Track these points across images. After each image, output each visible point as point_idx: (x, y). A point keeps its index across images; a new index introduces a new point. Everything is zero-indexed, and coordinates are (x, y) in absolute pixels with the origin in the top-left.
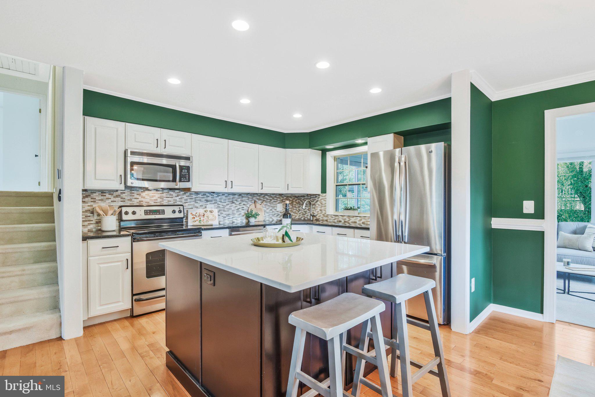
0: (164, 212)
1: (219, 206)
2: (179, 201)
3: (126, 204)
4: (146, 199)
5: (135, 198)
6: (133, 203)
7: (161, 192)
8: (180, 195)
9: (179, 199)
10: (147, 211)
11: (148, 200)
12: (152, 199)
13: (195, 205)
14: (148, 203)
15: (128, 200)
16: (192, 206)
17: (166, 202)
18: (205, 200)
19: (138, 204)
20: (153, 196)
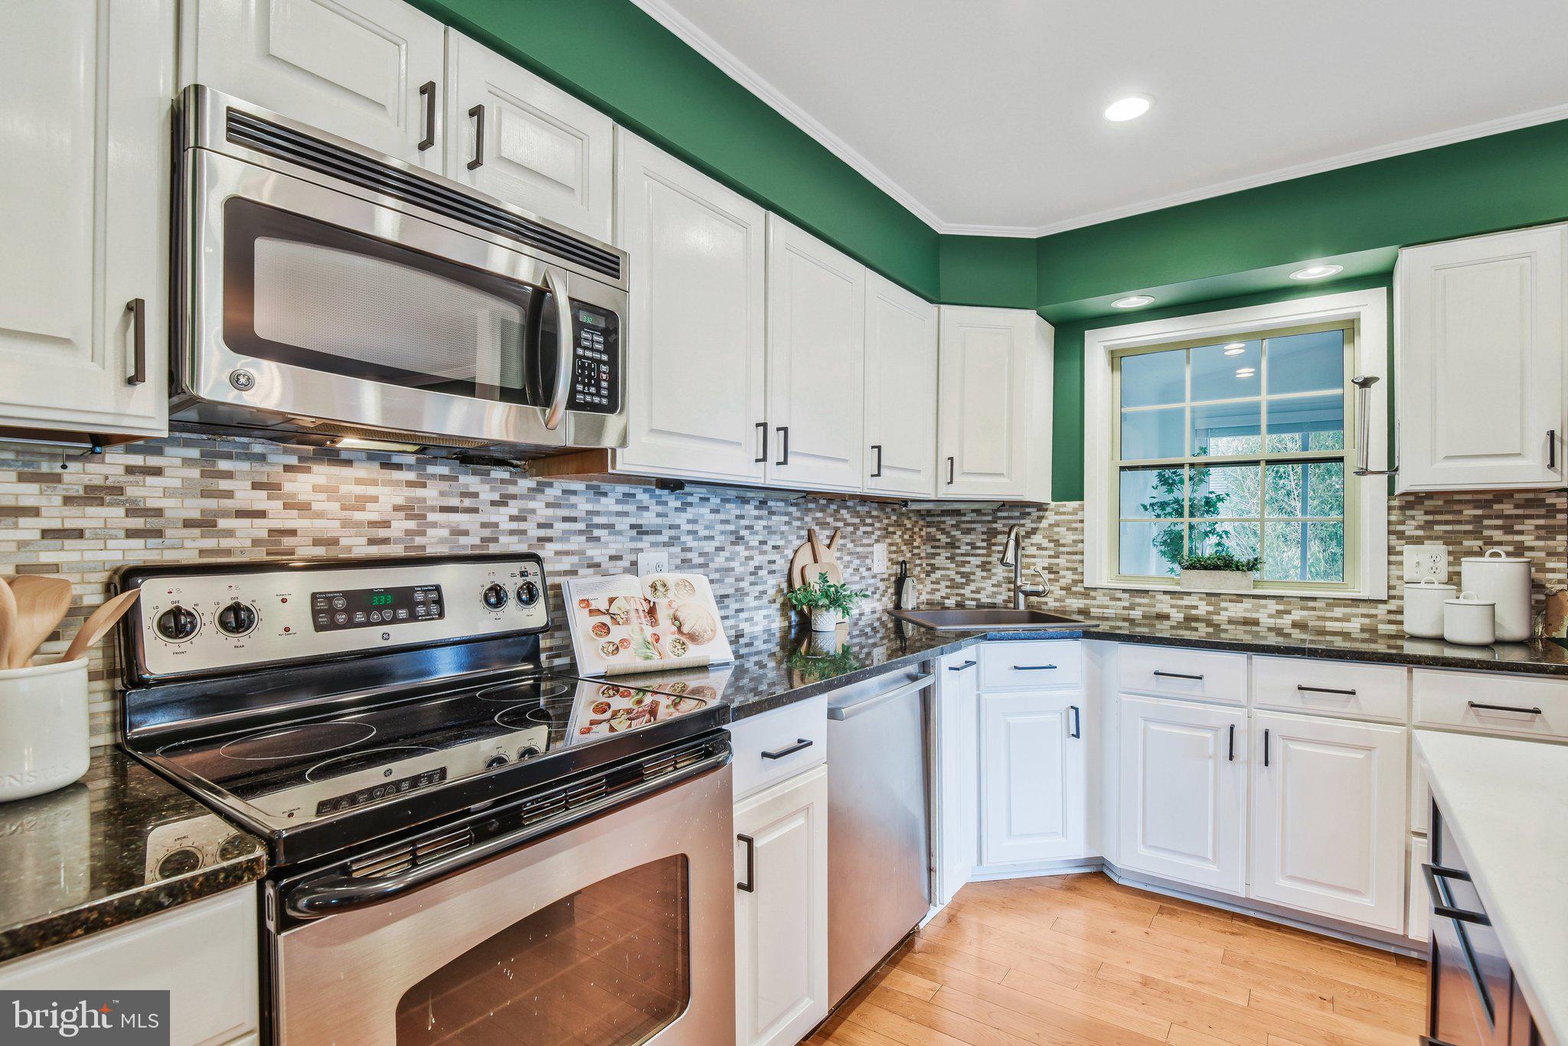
0: (439, 602)
1: (689, 555)
2: (512, 533)
3: (170, 557)
4: (320, 515)
5: (241, 514)
6: (226, 543)
7: (411, 476)
8: (514, 497)
9: (512, 518)
10: (329, 597)
11: (329, 527)
12: (358, 516)
13: (589, 553)
14: (334, 542)
15: (188, 524)
16: (575, 559)
17: (442, 541)
18: (632, 527)
19: (260, 555)
20: (360, 503)
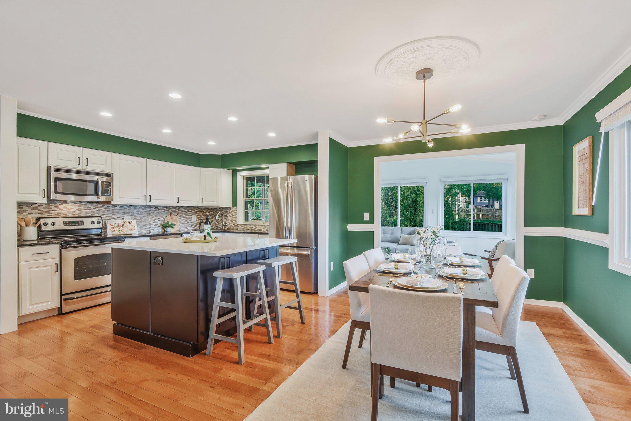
0: (83, 223)
1: (136, 217)
2: (97, 213)
3: (44, 216)
4: (64, 211)
5: (53, 211)
6: (51, 214)
7: (79, 205)
8: (98, 207)
9: (97, 211)
10: (66, 222)
11: (66, 212)
12: (70, 211)
13: (113, 216)
14: (67, 214)
15: (46, 212)
16: (110, 217)
17: (84, 214)
18: (122, 212)
19: (56, 216)
20: (71, 209)
